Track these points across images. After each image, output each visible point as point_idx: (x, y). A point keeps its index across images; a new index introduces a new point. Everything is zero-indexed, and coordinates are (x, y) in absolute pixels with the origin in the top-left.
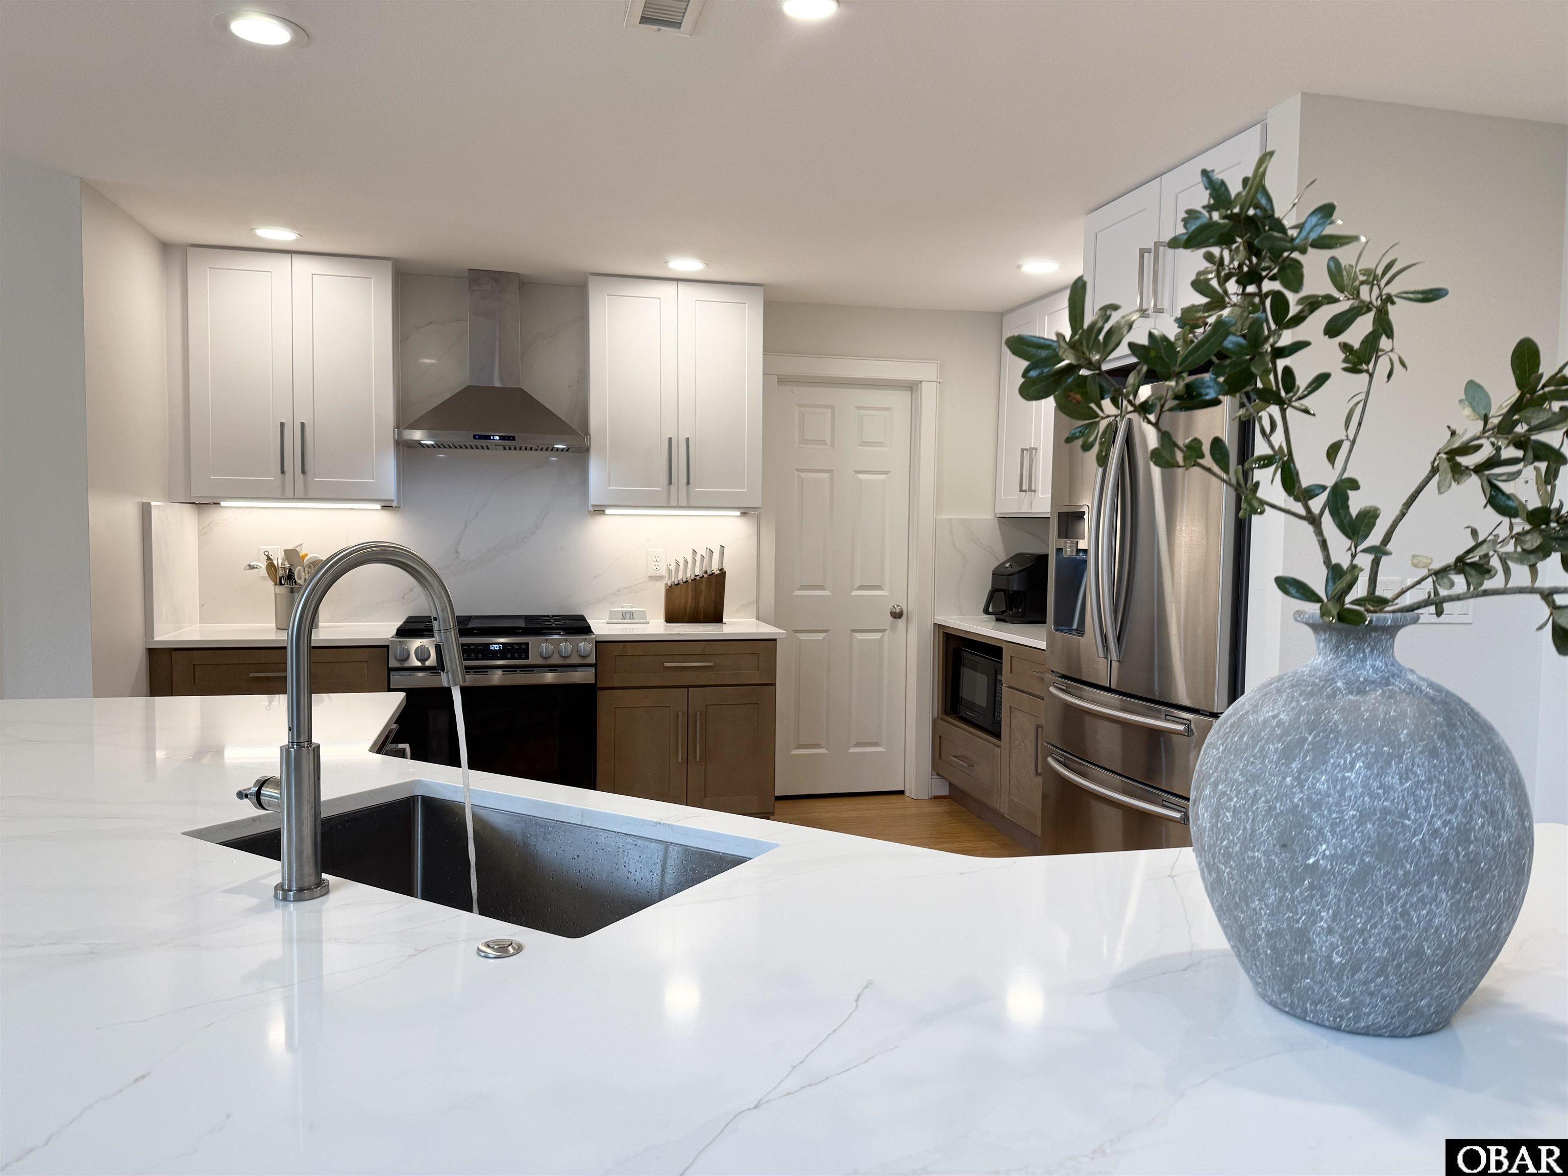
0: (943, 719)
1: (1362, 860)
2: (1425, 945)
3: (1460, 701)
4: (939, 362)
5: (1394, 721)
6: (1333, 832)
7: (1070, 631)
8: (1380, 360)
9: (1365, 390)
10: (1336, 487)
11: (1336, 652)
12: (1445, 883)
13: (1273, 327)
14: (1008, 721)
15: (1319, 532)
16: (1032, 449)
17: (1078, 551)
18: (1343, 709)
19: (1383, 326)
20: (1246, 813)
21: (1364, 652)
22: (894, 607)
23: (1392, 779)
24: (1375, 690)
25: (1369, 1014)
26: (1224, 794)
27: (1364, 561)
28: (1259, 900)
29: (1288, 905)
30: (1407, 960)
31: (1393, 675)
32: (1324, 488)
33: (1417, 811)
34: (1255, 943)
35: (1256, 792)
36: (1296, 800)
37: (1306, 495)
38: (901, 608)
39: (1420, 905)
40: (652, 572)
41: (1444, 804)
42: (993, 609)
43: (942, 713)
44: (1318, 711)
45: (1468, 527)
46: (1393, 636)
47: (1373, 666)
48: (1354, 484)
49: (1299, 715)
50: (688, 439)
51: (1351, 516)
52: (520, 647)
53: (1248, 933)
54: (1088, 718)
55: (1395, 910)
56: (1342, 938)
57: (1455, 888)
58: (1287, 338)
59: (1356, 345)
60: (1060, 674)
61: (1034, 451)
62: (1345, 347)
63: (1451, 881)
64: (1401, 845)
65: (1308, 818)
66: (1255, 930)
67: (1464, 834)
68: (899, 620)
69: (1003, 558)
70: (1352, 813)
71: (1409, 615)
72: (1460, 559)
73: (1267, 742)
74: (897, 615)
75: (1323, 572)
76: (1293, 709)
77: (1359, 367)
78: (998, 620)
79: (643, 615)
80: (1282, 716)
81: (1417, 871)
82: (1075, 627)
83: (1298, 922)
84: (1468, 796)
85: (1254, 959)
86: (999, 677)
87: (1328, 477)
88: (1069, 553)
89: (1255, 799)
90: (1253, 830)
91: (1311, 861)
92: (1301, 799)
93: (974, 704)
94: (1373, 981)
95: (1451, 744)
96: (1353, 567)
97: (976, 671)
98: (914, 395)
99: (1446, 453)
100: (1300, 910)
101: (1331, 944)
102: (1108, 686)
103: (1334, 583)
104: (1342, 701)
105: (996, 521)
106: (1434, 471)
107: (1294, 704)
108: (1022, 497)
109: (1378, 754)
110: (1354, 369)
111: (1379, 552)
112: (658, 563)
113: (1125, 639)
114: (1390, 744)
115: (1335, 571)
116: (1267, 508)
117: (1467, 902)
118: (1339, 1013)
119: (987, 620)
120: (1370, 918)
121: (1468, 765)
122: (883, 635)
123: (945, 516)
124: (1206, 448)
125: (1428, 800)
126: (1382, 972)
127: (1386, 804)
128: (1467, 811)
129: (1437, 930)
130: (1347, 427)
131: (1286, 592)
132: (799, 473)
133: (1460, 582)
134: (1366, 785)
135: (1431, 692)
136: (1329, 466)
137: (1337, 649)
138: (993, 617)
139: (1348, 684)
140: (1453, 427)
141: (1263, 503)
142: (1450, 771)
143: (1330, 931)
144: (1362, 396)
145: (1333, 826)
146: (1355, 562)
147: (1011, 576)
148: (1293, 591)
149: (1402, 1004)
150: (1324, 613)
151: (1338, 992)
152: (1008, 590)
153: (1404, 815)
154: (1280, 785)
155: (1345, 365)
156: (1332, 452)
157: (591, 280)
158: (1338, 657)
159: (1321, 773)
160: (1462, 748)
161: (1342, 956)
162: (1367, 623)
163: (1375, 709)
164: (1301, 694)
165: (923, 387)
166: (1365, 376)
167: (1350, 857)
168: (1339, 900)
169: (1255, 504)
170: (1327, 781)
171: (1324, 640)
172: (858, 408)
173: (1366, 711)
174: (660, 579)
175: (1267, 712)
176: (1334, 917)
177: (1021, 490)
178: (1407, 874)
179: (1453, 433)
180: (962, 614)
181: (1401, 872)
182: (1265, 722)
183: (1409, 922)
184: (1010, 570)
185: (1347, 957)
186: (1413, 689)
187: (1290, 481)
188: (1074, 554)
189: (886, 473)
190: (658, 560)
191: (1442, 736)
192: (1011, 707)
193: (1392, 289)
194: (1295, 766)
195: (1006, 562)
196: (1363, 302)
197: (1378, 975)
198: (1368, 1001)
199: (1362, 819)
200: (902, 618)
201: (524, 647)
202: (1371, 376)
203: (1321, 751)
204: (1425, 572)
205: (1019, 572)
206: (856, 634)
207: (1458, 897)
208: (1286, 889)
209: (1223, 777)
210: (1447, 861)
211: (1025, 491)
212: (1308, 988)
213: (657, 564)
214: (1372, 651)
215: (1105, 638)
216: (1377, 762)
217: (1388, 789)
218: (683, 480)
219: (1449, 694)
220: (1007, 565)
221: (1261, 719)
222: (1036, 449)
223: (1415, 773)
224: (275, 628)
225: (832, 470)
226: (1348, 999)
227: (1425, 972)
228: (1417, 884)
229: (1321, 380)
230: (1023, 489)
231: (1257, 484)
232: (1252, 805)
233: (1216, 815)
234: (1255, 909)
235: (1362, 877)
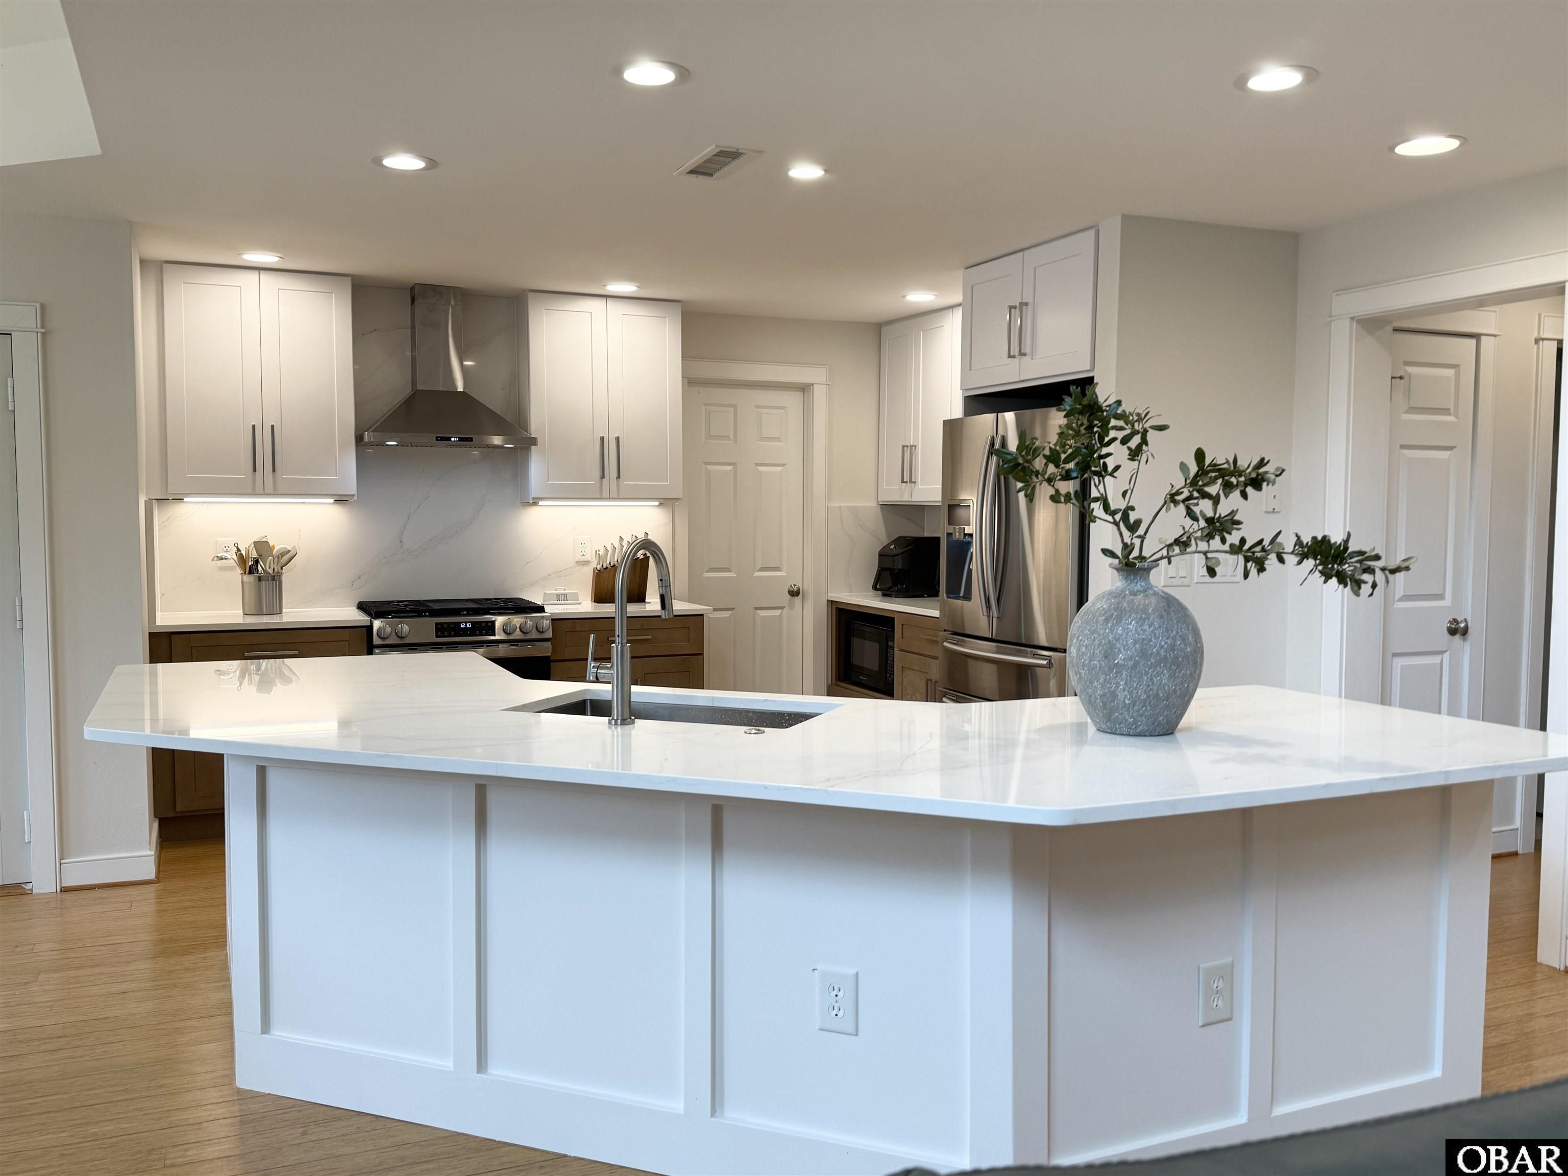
0: (836, 685)
1: (1135, 659)
2: (1160, 692)
3: (1175, 599)
4: (828, 367)
5: (1147, 605)
6: (1124, 649)
7: (958, 598)
8: (1143, 455)
9: (1137, 467)
10: (1124, 510)
11: (1126, 580)
12: (1166, 666)
13: (1099, 445)
14: (900, 679)
15: (1119, 529)
16: (911, 446)
17: (965, 535)
18: (1128, 601)
19: (1144, 441)
20: (1091, 646)
21: (1137, 579)
22: (791, 586)
23: (1146, 627)
24: (1141, 594)
25: (1140, 725)
26: (1081, 640)
27: (1137, 542)
28: (1097, 682)
29: (1108, 682)
30: (1153, 698)
31: (1148, 588)
32: (1121, 510)
33: (1155, 639)
34: (1096, 702)
35: (1094, 637)
36: (1110, 638)
37: (1113, 513)
38: (798, 587)
39: (1157, 676)
40: (579, 558)
41: (1165, 636)
42: (879, 586)
43: (836, 680)
44: (1118, 603)
45: (1181, 526)
46: (1149, 573)
47: (1140, 585)
48: (1133, 509)
49: (1110, 606)
50: (618, 439)
51: (1130, 523)
52: (487, 624)
53: (1093, 697)
54: (971, 663)
55: (1148, 678)
56: (1129, 692)
57: (1170, 668)
58: (1105, 451)
59: (1133, 447)
60: (952, 631)
61: (913, 448)
62: (1129, 448)
63: (1168, 666)
64: (1149, 652)
65: (1114, 645)
66: (1095, 696)
67: (1172, 648)
68: (796, 598)
69: (886, 542)
70: (1131, 641)
71: (1154, 564)
72: (1176, 540)
73: (1099, 617)
74: (794, 593)
75: (1121, 545)
76: (1109, 603)
77: (1134, 458)
78: (884, 595)
79: (575, 596)
80: (1104, 606)
81: (1155, 662)
82: (962, 594)
83: (1112, 688)
84: (1174, 632)
85: (1095, 710)
86: (890, 643)
87: (1122, 505)
88: (957, 537)
89: (1094, 640)
90: (1094, 653)
91: (1116, 662)
92: (1112, 638)
93: (863, 668)
94: (1141, 709)
95: (1168, 613)
96: (1132, 544)
97: (864, 639)
98: (806, 395)
99: (1170, 495)
100: (1112, 683)
101: (1125, 695)
102: (991, 637)
103: (1125, 550)
104: (1128, 599)
105: (879, 508)
106: (1165, 502)
107: (1109, 601)
108: (903, 488)
109: (1141, 617)
110: (1132, 459)
111: (1142, 538)
112: (585, 549)
113: (1003, 600)
114: (1146, 615)
115: (1125, 546)
116: (1097, 519)
117: (1175, 674)
118: (1129, 727)
119: (874, 595)
120: (1139, 682)
121: (1175, 621)
122: (782, 612)
123: (835, 504)
124: (1072, 496)
125: (1159, 635)
126: (1144, 705)
127: (1144, 637)
128: (1174, 639)
129: (1164, 685)
130: (1130, 483)
131: (1105, 555)
132: (707, 466)
133: (1177, 550)
134: (1136, 630)
135: (1163, 594)
136: (1123, 500)
137: (1126, 579)
138: (880, 593)
139: (1130, 592)
140: (1173, 483)
141: (1095, 517)
142: (1168, 623)
143: (1124, 690)
144: (1136, 471)
145: (1124, 647)
146: (1133, 541)
147: (896, 557)
148: (1108, 554)
149: (1153, 719)
150: (1120, 562)
151: (1128, 716)
152: (894, 569)
153: (1150, 640)
154: (1104, 632)
155: (1129, 457)
156: (1124, 494)
157: (530, 295)
158: (1127, 582)
159: (1120, 627)
160: (1173, 615)
161: (1129, 700)
162: (1137, 566)
163: (1140, 601)
164: (1112, 597)
165: (815, 389)
166: (1137, 462)
167: (1131, 658)
168: (1127, 676)
169: (1093, 518)
170: (1122, 629)
171: (1121, 575)
172: (758, 407)
173: (1137, 602)
174: (587, 564)
175: (1098, 605)
176: (1126, 683)
177: (903, 482)
178: (1152, 663)
179: (1172, 486)
180: (851, 592)
181: (1149, 663)
182: (1098, 609)
183: (1153, 683)
184: (895, 552)
185: (1131, 700)
186: (1156, 594)
187: (1106, 507)
188: (962, 537)
189: (783, 465)
190: (584, 546)
191: (1165, 611)
192: (902, 667)
193: (1147, 425)
194: (1110, 625)
195: (889, 545)
196: (1135, 430)
197: (1143, 707)
198: (1140, 719)
199: (1135, 642)
200: (798, 597)
201: (490, 624)
202: (1139, 462)
203: (1119, 619)
204: (1164, 545)
205: (903, 553)
206: (759, 612)
207: (1171, 672)
208: (1107, 675)
209: (1081, 633)
210: (1166, 657)
211: (906, 482)
212: (1117, 717)
213: (583, 550)
214: (1140, 579)
215: (988, 600)
216: (1140, 621)
217: (1144, 631)
218: (614, 474)
219: (1170, 595)
220: (892, 547)
221: (1096, 608)
222: (915, 446)
223: (1154, 625)
224: (242, 614)
225: (736, 463)
226: (1132, 720)
227: (1160, 704)
228: (1155, 667)
229: (1117, 468)
230: (905, 480)
231: (1093, 509)
232: (1094, 642)
233: (1079, 650)
234: (1095, 686)
235: (1134, 667)
